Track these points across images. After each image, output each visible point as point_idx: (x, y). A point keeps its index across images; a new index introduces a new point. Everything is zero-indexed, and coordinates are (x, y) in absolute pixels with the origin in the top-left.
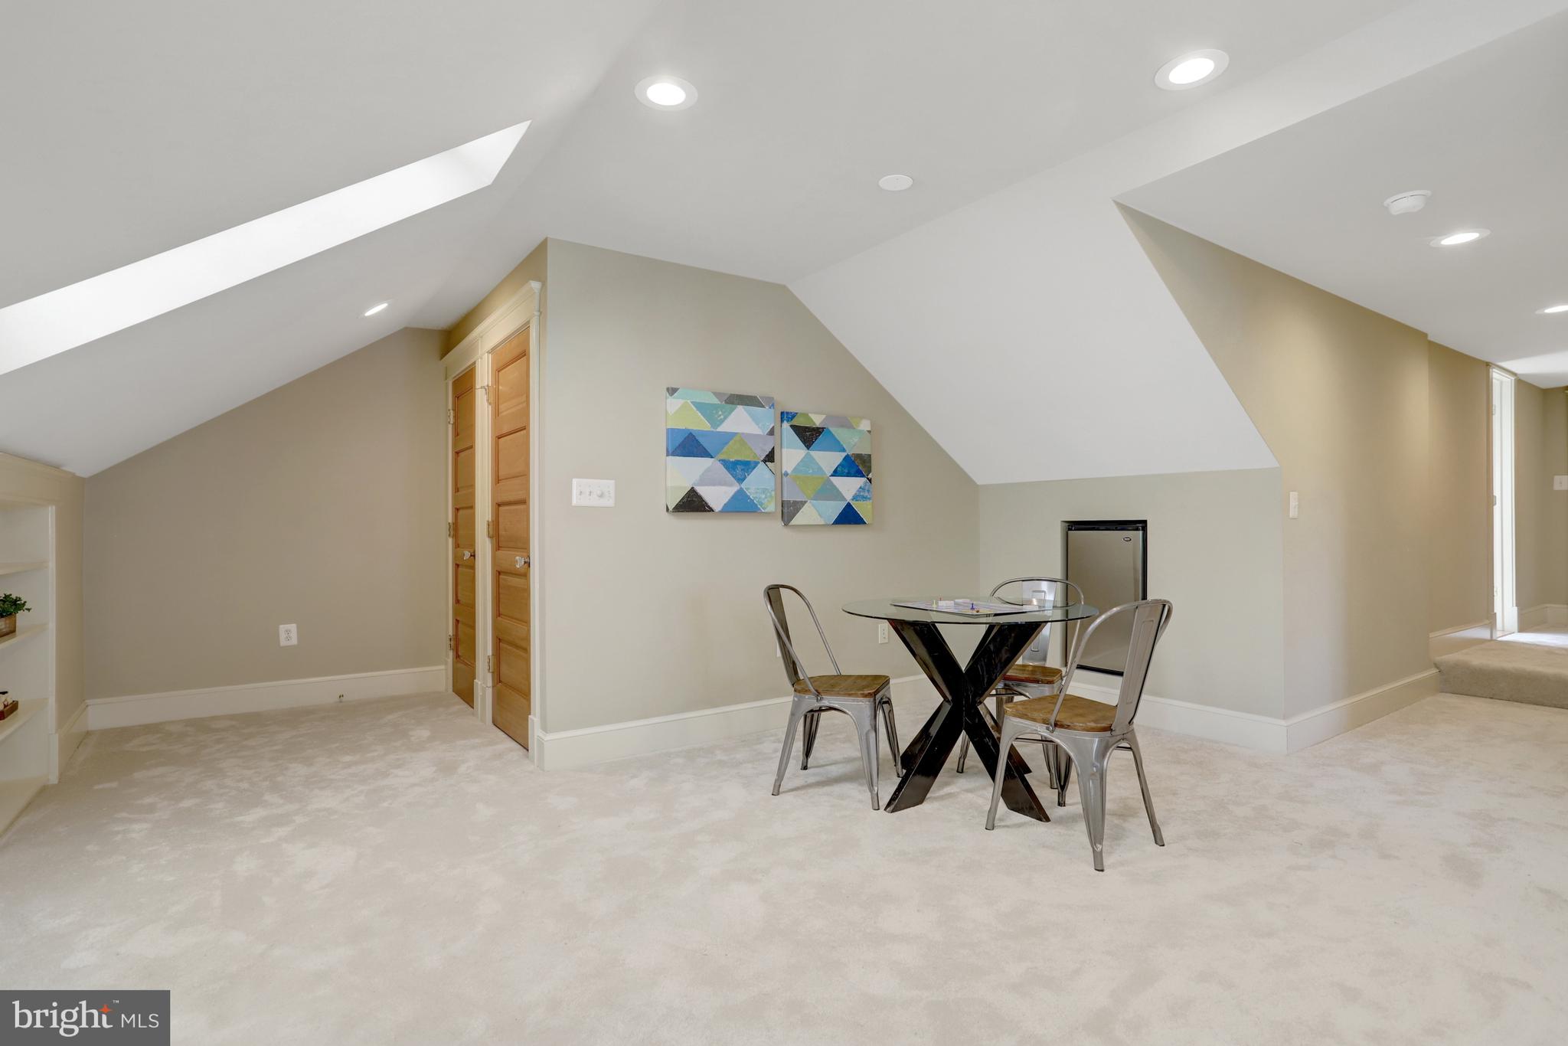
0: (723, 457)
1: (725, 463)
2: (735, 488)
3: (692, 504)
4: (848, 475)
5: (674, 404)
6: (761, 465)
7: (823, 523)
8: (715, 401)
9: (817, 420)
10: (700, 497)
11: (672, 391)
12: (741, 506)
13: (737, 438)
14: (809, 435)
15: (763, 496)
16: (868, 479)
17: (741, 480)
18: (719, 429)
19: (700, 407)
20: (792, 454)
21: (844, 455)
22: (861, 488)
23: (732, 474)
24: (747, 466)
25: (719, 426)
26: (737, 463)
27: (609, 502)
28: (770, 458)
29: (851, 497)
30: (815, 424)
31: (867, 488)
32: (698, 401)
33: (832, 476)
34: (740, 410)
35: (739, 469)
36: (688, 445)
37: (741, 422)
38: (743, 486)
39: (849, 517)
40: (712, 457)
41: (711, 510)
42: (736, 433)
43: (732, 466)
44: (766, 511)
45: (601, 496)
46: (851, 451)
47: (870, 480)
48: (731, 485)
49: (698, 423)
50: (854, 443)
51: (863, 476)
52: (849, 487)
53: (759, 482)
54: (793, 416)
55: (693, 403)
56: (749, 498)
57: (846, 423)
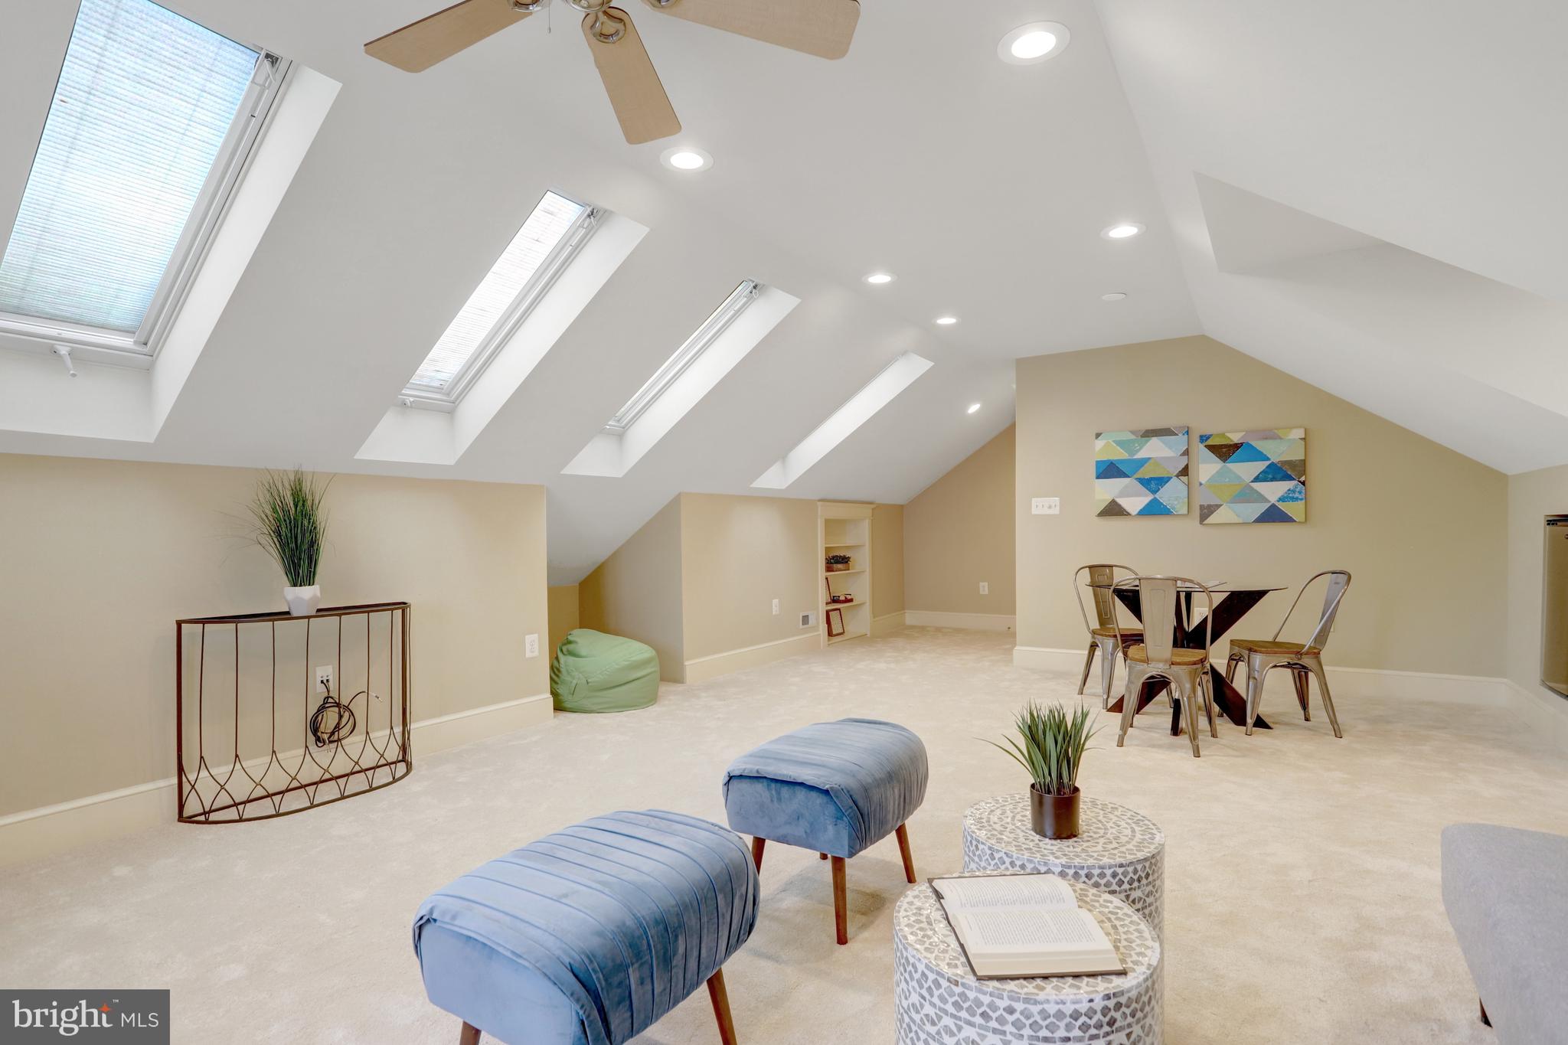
0: (1136, 476)
1: (1141, 481)
2: (1150, 497)
3: (1113, 510)
4: (1273, 479)
5: (1099, 444)
6: (1174, 480)
7: (1241, 521)
8: (1133, 437)
9: (1236, 438)
10: (1120, 506)
11: (1098, 435)
12: (1154, 510)
13: (1151, 461)
14: (1225, 451)
15: (1176, 503)
16: (1300, 482)
17: (1154, 492)
18: (1135, 457)
19: (1119, 443)
20: (1208, 467)
21: (1268, 463)
22: (1289, 490)
23: (1147, 489)
24: (1162, 481)
25: (1134, 455)
26: (1152, 479)
27: (1056, 511)
28: (1185, 472)
29: (1277, 498)
30: (1232, 441)
31: (1297, 490)
32: (1118, 439)
33: (1252, 482)
34: (1155, 441)
35: (1154, 484)
36: (1109, 470)
37: (1156, 450)
38: (1157, 496)
39: (1273, 515)
40: (1129, 477)
41: (1128, 514)
42: (1149, 458)
43: (1146, 483)
44: (1180, 513)
45: (1050, 507)
46: (1275, 459)
47: (1303, 483)
48: (1146, 496)
49: (1118, 454)
50: (1278, 452)
51: (1294, 479)
52: (1273, 491)
53: (1173, 493)
54: (1208, 437)
55: (1114, 441)
56: (1162, 504)
57: (1270, 435)
